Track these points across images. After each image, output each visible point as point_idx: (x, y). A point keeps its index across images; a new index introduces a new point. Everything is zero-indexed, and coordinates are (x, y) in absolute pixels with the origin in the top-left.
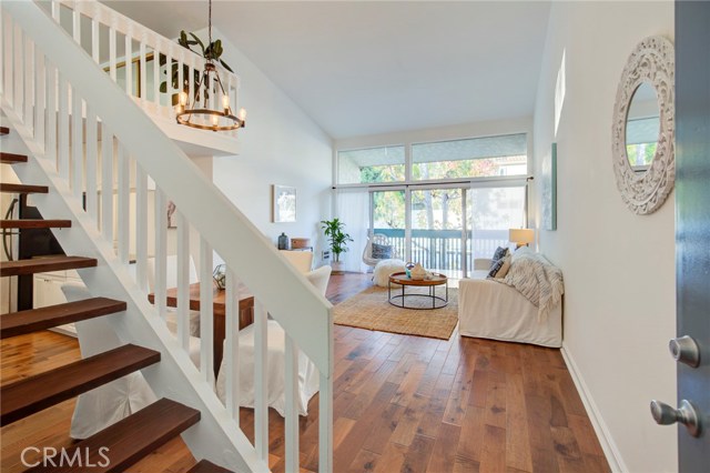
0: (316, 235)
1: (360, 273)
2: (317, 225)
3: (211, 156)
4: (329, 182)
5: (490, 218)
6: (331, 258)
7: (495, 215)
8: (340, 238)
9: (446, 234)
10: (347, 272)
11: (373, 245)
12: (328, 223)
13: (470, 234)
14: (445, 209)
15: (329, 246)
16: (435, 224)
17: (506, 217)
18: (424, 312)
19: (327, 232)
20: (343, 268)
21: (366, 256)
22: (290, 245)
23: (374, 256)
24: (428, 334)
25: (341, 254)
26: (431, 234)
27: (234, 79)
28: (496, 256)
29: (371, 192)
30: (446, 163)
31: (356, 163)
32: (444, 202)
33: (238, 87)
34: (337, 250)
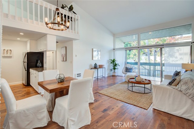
0: (108, 64)
1: (122, 76)
2: (108, 61)
3: (73, 40)
4: (113, 48)
5: (174, 59)
6: (113, 71)
7: (176, 58)
8: (115, 65)
9: (155, 64)
10: (118, 76)
11: (126, 67)
12: (112, 60)
13: (164, 65)
14: (155, 56)
15: (112, 67)
16: (151, 61)
17: (181, 59)
18: (140, 94)
19: (111, 63)
20: (116, 74)
21: (123, 71)
22: (98, 67)
23: (126, 71)
24: (138, 105)
25: (116, 70)
26: (149, 64)
27: (78, 17)
28: (174, 74)
29: (126, 50)
30: (155, 39)
31: (122, 41)
32: (154, 53)
33: (79, 19)
34: (114, 69)
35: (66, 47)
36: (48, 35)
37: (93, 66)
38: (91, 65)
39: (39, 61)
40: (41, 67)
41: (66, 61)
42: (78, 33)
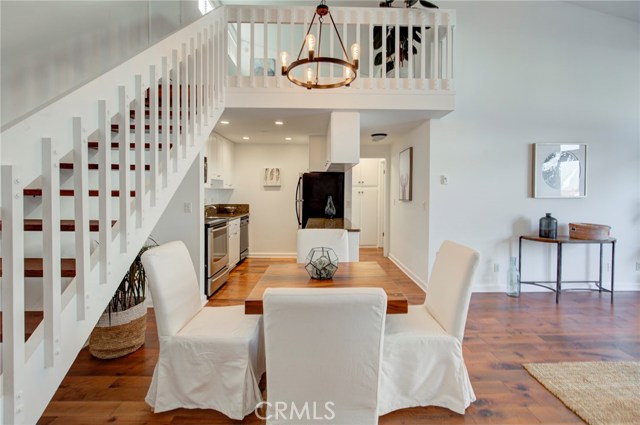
22: (565, 232)
35: (411, 149)
36: (334, 115)
37: (535, 226)
38: (521, 222)
39: (330, 199)
40: (335, 217)
41: (411, 199)
42: (444, 85)
